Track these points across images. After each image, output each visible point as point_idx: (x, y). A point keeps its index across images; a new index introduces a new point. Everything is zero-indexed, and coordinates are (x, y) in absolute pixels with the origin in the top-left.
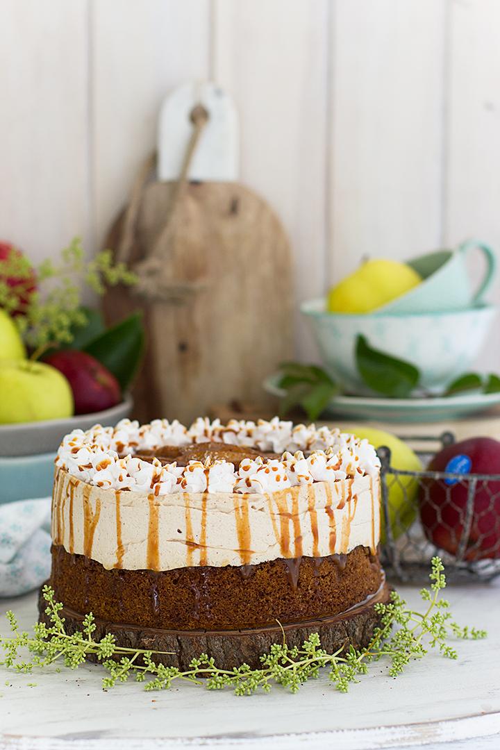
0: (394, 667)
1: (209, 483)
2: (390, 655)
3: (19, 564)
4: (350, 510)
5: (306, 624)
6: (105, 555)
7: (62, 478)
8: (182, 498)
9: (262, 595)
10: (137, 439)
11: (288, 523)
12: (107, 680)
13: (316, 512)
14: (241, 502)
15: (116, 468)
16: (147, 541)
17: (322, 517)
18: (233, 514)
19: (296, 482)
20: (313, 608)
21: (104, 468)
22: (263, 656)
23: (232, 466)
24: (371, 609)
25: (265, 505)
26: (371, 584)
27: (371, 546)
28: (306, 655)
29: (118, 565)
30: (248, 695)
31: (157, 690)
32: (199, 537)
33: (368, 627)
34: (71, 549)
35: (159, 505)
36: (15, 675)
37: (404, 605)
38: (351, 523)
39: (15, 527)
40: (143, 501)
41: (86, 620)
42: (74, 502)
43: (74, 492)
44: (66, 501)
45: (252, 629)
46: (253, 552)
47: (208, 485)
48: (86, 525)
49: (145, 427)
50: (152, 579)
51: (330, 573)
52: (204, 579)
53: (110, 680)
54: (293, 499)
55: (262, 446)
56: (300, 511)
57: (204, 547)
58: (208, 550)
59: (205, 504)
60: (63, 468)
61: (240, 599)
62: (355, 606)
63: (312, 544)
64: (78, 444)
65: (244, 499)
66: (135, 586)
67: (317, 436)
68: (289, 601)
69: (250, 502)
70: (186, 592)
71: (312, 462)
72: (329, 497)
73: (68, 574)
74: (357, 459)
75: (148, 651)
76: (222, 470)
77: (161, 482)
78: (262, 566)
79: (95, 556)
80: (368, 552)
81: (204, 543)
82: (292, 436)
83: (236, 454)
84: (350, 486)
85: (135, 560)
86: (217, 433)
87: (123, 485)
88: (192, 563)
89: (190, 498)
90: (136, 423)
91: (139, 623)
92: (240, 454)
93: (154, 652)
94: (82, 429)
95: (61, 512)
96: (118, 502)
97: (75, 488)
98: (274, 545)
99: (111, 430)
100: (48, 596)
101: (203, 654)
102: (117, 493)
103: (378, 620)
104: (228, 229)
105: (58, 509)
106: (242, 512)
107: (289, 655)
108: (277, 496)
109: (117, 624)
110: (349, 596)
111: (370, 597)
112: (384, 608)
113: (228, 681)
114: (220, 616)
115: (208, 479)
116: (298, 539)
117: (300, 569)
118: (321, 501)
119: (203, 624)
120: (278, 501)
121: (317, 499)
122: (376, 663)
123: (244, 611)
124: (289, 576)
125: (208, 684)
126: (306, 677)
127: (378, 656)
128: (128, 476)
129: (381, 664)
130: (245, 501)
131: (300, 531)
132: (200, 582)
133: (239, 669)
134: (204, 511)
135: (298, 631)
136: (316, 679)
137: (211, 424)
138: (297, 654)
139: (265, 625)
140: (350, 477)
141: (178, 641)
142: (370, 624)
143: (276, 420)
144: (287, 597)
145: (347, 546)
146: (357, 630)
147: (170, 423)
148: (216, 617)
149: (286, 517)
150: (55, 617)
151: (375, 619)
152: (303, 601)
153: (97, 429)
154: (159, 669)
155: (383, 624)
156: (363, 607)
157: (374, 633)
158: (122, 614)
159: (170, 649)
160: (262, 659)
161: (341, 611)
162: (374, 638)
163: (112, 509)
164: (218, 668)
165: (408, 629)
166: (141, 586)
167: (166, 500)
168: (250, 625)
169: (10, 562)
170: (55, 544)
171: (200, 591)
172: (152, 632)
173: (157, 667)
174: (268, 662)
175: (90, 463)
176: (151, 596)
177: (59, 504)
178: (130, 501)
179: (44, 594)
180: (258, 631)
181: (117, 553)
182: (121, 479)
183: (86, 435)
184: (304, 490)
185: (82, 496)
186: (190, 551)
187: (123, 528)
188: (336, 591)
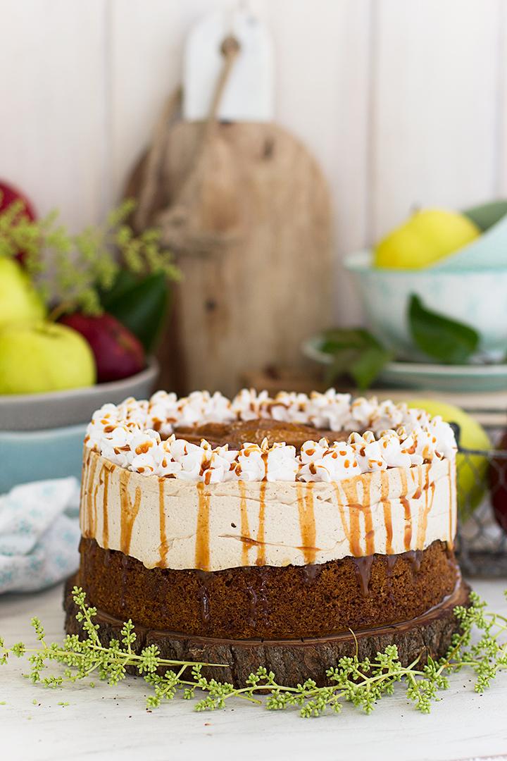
0: (479, 681)
1: (268, 470)
2: (472, 666)
3: (40, 555)
4: (427, 500)
5: (377, 632)
6: (146, 552)
7: (93, 461)
8: (237, 487)
9: (328, 599)
10: (175, 415)
11: (358, 516)
12: (151, 699)
13: (389, 503)
14: (304, 492)
15: (159, 451)
16: (195, 536)
17: (397, 509)
18: (296, 505)
19: (366, 467)
20: (386, 613)
21: (145, 452)
22: (329, 669)
23: (293, 449)
24: (449, 612)
25: (332, 495)
26: (449, 583)
27: (448, 540)
28: (380, 668)
29: (162, 563)
30: (315, 717)
31: (209, 710)
32: (256, 532)
33: (446, 634)
34: (105, 543)
35: (210, 495)
36: (43, 690)
37: (485, 607)
38: (428, 515)
39: (34, 513)
40: (191, 490)
41: (124, 628)
42: (109, 490)
43: (109, 478)
44: (99, 488)
45: (316, 637)
46: (318, 550)
47: (266, 472)
48: (124, 517)
49: (183, 401)
50: (201, 580)
51: (404, 572)
52: (262, 581)
53: (154, 698)
54: (364, 488)
55: (317, 422)
56: (372, 502)
57: (262, 544)
58: (267, 547)
59: (263, 494)
60: (95, 450)
61: (303, 604)
62: (431, 610)
63: (385, 540)
64: (111, 422)
65: (308, 488)
66: (180, 588)
67: (380, 411)
68: (359, 605)
69: (315, 491)
70: (241, 595)
71: (385, 445)
72: (405, 485)
73: (101, 572)
74: (434, 441)
75: (197, 664)
76: (283, 454)
77: (212, 468)
78: (328, 565)
79: (133, 553)
80: (445, 547)
81: (262, 539)
82: (351, 411)
83: (292, 433)
84: (427, 472)
85: (181, 558)
86: (265, 407)
87: (167, 471)
88: (247, 562)
89: (246, 487)
90: (173, 396)
91: (185, 631)
92: (296, 433)
93: (204, 664)
94: (114, 404)
95: (93, 500)
96: (162, 490)
97: (110, 474)
98: (342, 541)
99: (146, 403)
100: (78, 599)
101: (261, 667)
102: (161, 480)
103: (457, 626)
104: (262, 174)
105: (90, 497)
106: (305, 502)
107: (360, 669)
108: (346, 485)
109: (159, 630)
110: (425, 599)
111: (446, 598)
112: (465, 612)
113: (293, 700)
114: (280, 623)
115: (266, 465)
116: (370, 534)
117: (371, 569)
118: (395, 491)
119: (261, 632)
120: (348, 490)
121: (391, 488)
122: (456, 675)
123: (308, 617)
124: (358, 578)
125: (268, 704)
126: (379, 694)
127: (458, 668)
128: (172, 460)
129: (462, 676)
130: (309, 491)
131: (371, 526)
132: (256, 584)
133: (304, 686)
134: (262, 502)
135: (368, 640)
136: (390, 696)
137: (257, 395)
138: (369, 668)
139: (331, 633)
140: (427, 461)
141: (232, 652)
142: (449, 630)
143: (331, 392)
144: (356, 601)
145: (423, 541)
146: (435, 637)
147: (212, 395)
148: (275, 625)
149: (355, 509)
150: (88, 625)
151: (454, 624)
152: (374, 606)
153: (130, 402)
154: (211, 686)
155: (462, 629)
156: (440, 610)
157: (452, 640)
158: (166, 620)
159: (223, 661)
160: (329, 673)
161: (417, 616)
162: (455, 646)
163: (155, 498)
164: (278, 685)
165: (490, 635)
166: (188, 588)
167: (218, 490)
168: (314, 633)
169: (30, 553)
170: (85, 537)
171: (257, 594)
172: (200, 642)
173: (208, 683)
174: (336, 677)
175: (127, 445)
176: (199, 600)
177: (90, 492)
178: (176, 490)
179: (75, 597)
180: (324, 640)
181: (160, 550)
182: (164, 465)
183: (119, 410)
184: (376, 478)
185: (118, 484)
186: (246, 549)
187: (168, 522)
188: (411, 593)
